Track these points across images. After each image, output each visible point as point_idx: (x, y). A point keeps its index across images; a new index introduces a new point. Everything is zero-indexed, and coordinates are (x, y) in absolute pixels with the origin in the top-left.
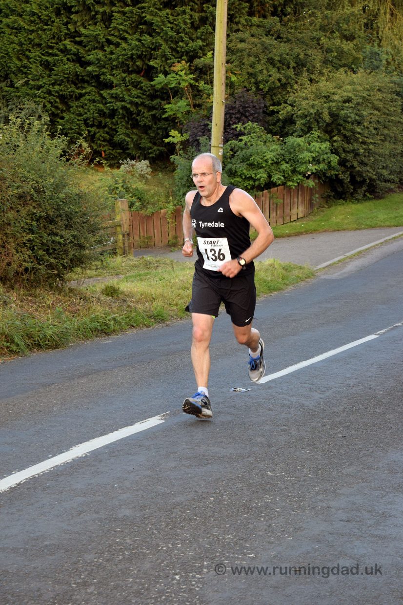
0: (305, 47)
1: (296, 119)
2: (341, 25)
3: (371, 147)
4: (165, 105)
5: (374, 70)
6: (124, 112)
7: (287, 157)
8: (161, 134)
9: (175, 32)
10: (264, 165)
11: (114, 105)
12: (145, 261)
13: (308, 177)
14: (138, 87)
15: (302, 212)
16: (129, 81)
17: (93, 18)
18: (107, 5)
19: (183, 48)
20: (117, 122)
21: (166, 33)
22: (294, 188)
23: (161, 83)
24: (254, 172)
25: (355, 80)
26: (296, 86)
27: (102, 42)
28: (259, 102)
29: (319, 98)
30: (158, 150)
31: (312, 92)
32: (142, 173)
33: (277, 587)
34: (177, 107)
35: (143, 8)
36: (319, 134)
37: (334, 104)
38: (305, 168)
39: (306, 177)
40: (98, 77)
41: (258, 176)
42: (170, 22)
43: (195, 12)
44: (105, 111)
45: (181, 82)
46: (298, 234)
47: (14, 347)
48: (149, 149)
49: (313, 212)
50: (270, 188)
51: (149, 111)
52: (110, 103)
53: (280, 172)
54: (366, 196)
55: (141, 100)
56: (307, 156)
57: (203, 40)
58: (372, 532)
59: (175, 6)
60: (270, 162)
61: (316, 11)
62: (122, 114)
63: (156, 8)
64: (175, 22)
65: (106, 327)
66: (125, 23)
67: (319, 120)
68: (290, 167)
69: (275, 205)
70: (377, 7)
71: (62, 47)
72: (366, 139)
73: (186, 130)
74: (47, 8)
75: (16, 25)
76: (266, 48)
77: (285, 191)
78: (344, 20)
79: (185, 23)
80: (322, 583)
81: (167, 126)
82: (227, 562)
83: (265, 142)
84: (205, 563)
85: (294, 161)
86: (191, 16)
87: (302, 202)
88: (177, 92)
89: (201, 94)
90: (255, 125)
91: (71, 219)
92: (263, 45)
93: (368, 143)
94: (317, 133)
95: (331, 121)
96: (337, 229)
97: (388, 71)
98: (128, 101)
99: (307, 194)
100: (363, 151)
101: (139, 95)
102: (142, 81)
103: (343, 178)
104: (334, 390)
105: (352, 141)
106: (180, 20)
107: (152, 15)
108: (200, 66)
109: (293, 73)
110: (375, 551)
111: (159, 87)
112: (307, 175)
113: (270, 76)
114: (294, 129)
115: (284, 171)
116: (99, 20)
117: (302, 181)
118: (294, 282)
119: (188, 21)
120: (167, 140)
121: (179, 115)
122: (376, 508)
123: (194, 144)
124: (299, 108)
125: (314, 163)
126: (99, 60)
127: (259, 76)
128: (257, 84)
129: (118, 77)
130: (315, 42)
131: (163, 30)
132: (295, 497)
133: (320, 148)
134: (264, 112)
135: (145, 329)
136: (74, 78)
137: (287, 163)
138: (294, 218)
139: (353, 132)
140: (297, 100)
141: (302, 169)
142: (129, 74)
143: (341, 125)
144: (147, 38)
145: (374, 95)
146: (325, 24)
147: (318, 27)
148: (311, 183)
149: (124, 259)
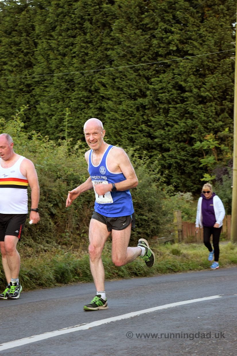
4: (201, 159)
6: (177, 165)
8: (198, 177)
9: (206, 117)
11: (170, 161)
12: (192, 246)
14: (185, 150)
16: (179, 147)
17: (158, 112)
18: (166, 103)
19: (211, 126)
20: (172, 171)
21: (201, 118)
23: (198, 147)
27: (164, 125)
30: (197, 187)
32: (188, 200)
34: (209, 160)
35: (187, 104)
40: (161, 145)
42: (203, 112)
43: (218, 105)
44: (165, 165)
45: (210, 145)
47: (121, 273)
48: (191, 187)
51: (191, 164)
52: (168, 160)
55: (187, 158)
57: (223, 122)
59: (206, 102)
62: (176, 166)
63: (195, 104)
64: (206, 112)
65: (174, 268)
66: (177, 114)
71: (140, 129)
73: (214, 173)
74: (132, 107)
75: (114, 118)
79: (212, 112)
81: (201, 173)
86: (215, 108)
88: (208, 152)
89: (222, 152)
91: (152, 206)
98: (179, 159)
101: (186, 154)
102: (187, 146)
106: (209, 111)
107: (192, 108)
108: (221, 136)
111: (197, 148)
116: (161, 112)
119: (214, 111)
120: (202, 180)
121: (209, 165)
123: (219, 182)
126: (161, 135)
129: (173, 144)
131: (199, 116)
135: (198, 271)
136: (147, 146)
142: (179, 143)
144: (189, 122)
149: (180, 245)
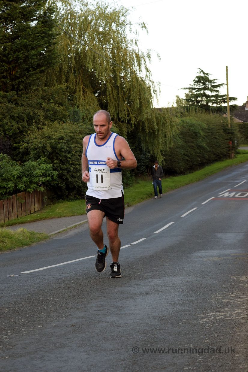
0: (33, 109)
1: (30, 151)
2: (54, 95)
3: (77, 166)
5: (76, 122)
7: (26, 174)
10: (12, 179)
13: (40, 186)
15: (38, 207)
22: (31, 192)
24: (6, 184)
25: (65, 127)
26: (29, 132)
28: (6, 142)
29: (44, 138)
31: (39, 135)
33: (60, 336)
36: (45, 159)
37: (53, 141)
38: (38, 179)
39: (39, 185)
41: (9, 186)
46: (36, 221)
49: (44, 208)
50: (17, 193)
53: (22, 183)
54: (76, 197)
56: (38, 172)
58: (117, 313)
60: (16, 176)
61: (38, 88)
67: (45, 151)
68: (29, 179)
69: (20, 204)
70: (74, 87)
72: (74, 162)
76: (9, 110)
77: (26, 195)
78: (56, 92)
80: (90, 332)
82: (24, 330)
83: (12, 166)
84: (9, 331)
85: (30, 176)
87: (37, 201)
90: (5, 155)
92: (7, 108)
93: (75, 164)
94: (44, 159)
95: (52, 152)
96: (60, 216)
97: (84, 123)
99: (40, 197)
100: (73, 169)
103: (61, 186)
104: (74, 272)
105: (65, 163)
109: (27, 124)
110: (121, 319)
112: (39, 184)
113: (12, 126)
114: (30, 157)
115: (25, 182)
117: (36, 188)
118: (37, 240)
122: (116, 305)
124: (32, 144)
125: (43, 177)
127: (6, 126)
128: (4, 131)
130: (39, 106)
132: (62, 305)
133: (46, 167)
134: (10, 148)
137: (26, 177)
138: (32, 211)
139: (66, 158)
140: (30, 139)
141: (36, 180)
143: (58, 154)
145: (77, 136)
146: (45, 95)
147: (40, 97)
148: (42, 189)
